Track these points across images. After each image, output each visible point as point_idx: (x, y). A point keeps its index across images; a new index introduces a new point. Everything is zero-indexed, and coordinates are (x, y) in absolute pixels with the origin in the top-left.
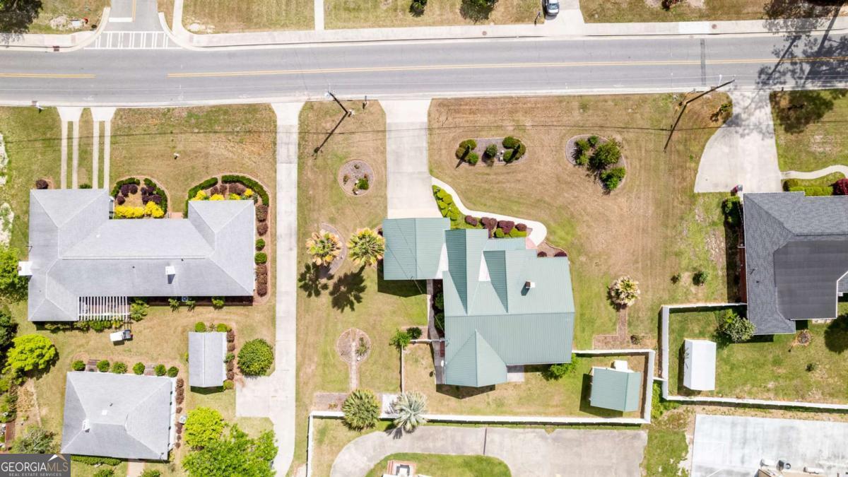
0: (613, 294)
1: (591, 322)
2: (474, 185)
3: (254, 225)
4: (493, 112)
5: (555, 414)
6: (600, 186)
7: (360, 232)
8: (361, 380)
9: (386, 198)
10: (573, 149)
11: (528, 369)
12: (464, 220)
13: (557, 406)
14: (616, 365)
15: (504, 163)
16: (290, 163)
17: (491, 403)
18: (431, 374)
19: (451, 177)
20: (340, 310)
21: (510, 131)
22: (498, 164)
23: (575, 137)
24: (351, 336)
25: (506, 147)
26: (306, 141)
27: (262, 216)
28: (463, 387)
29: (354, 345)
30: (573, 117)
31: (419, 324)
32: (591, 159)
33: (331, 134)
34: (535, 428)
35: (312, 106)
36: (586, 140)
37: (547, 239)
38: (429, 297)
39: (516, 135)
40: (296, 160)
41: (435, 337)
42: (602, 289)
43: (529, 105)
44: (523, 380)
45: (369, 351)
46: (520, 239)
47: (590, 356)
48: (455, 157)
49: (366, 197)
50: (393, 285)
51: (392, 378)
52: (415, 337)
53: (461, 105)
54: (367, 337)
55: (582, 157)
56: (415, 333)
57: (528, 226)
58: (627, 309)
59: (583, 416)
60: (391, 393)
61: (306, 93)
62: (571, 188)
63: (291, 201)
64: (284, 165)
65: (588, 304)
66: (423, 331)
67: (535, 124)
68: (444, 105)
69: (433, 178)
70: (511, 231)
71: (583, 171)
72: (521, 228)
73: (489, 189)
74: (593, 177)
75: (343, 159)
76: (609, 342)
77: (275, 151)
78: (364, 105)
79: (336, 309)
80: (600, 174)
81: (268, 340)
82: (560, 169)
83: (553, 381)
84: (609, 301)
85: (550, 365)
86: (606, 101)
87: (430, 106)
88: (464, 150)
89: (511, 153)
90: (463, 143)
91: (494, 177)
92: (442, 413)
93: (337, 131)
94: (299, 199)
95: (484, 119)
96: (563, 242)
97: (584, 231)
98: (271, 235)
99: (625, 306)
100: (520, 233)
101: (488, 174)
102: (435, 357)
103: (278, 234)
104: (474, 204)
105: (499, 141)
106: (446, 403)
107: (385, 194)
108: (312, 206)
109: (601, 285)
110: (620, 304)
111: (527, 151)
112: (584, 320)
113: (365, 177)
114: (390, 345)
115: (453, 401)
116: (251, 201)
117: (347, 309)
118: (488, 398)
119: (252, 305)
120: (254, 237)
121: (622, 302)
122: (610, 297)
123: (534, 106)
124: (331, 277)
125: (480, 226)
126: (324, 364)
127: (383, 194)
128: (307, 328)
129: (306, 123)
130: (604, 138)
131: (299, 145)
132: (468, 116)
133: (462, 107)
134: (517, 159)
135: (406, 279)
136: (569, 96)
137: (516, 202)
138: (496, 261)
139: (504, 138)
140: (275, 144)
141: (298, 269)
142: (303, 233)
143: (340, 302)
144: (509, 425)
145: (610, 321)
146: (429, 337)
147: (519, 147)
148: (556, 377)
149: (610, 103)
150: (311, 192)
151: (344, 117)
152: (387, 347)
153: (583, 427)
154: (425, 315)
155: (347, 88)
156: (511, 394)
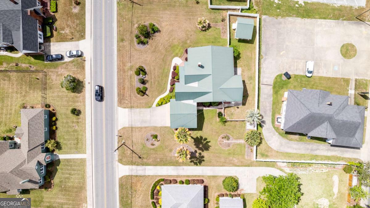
0: (204, 29)
1: (215, 38)
2: (156, 88)
3: (172, 185)
4: (124, 79)
5: (255, 55)
6: (157, 34)
7: (176, 139)
8: (240, 138)
9: (161, 127)
10: (141, 45)
11: (236, 66)
12: (172, 93)
13: (252, 54)
14: (234, 29)
15: (146, 75)
16: (145, 169)
17: (250, 82)
18: (238, 108)
19: (152, 98)
20: (210, 147)
21: (132, 73)
22: (147, 78)
23: (135, 44)
24: (221, 143)
25: (140, 74)
26: (136, 162)
27: (169, 182)
28: (243, 94)
29: (225, 141)
30: (127, 45)
31: (216, 113)
32: (145, 37)
33: (133, 151)
34: (261, 63)
35: (120, 159)
36: (137, 39)
37: (180, 57)
38: (204, 108)
39: (135, 70)
40: (144, 167)
41: (222, 106)
42: (202, 34)
43: (121, 64)
44: (240, 68)
45: (228, 135)
46: (180, 68)
47: (230, 39)
48: (144, 96)
49: (161, 136)
50: (199, 124)
51: (239, 125)
52: (222, 114)
53: (121, 94)
54: (222, 136)
55: (145, 41)
56: (220, 115)
57: (174, 65)
58: (210, 23)
59: (256, 42)
60: (246, 125)
61: (114, 162)
62: (158, 46)
63: (162, 169)
64: (146, 172)
65: (208, 40)
66: (219, 111)
67: (129, 62)
68: (121, 101)
69: (153, 106)
70: (176, 72)
71: (150, 41)
72: (175, 68)
73: (158, 82)
74: (153, 37)
75: (144, 146)
76: (224, 31)
77: (140, 176)
78: (120, 136)
79: (209, 149)
80: (152, 34)
81: (223, 179)
82: (149, 51)
83: (241, 55)
84: (207, 31)
85: (234, 57)
86: (120, 30)
87: (121, 107)
88: (141, 93)
89: (142, 72)
90: (137, 93)
91: (152, 80)
92: (254, 103)
93: (131, 149)
94: (161, 165)
95: (127, 84)
96: (181, 50)
97: (177, 41)
98: (177, 177)
99: (209, 24)
100: (177, 69)
101: (151, 82)
102: (231, 106)
103: (176, 174)
104: (164, 88)
105: (137, 77)
106: (250, 102)
107: (159, 127)
108: (165, 159)
109: (200, 34)
110: (208, 26)
111: (141, 65)
112: (215, 42)
113: (152, 136)
114: (225, 125)
115: (249, 99)
116: (162, 186)
117: (209, 144)
118: (248, 83)
119: (208, 186)
120: (178, 185)
121: (207, 25)
122: (205, 30)
123: (121, 62)
124: (196, 151)
125: (174, 86)
126: (233, 154)
127: (159, 128)
128: (217, 162)
129: (128, 162)
130: (136, 32)
131: (137, 165)
132: (126, 90)
133: (122, 93)
134: (145, 69)
135: (197, 118)
136: (117, 46)
137: (164, 70)
138: (189, 79)
139: (135, 75)
140: (137, 176)
141: (192, 166)
142: (176, 164)
143: (206, 147)
144: (260, 74)
145: (215, 30)
146: (222, 108)
147: (139, 69)
148: (239, 54)
149: (121, 29)
150: (158, 160)
151: (125, 145)
152: (226, 127)
153: (260, 43)
154: (212, 110)
155: (113, 144)
156: (247, 74)
